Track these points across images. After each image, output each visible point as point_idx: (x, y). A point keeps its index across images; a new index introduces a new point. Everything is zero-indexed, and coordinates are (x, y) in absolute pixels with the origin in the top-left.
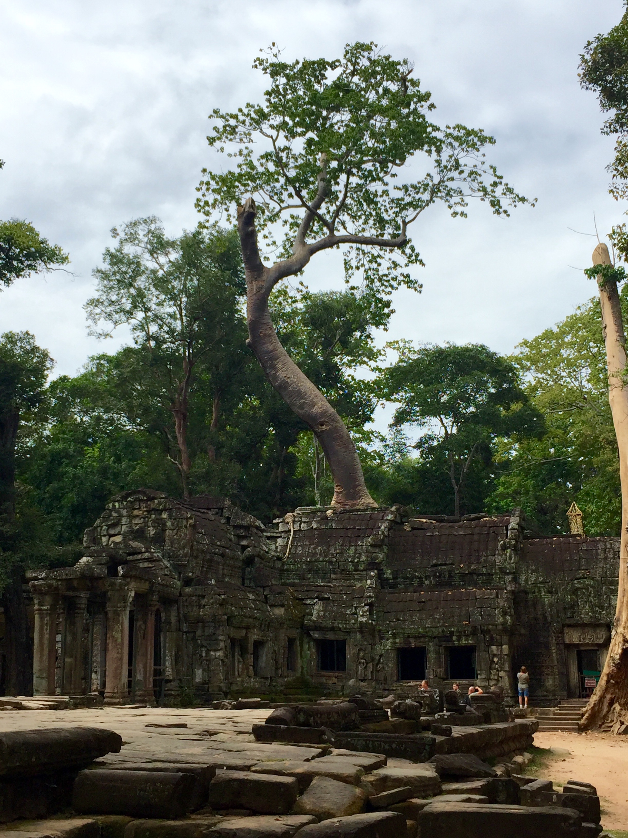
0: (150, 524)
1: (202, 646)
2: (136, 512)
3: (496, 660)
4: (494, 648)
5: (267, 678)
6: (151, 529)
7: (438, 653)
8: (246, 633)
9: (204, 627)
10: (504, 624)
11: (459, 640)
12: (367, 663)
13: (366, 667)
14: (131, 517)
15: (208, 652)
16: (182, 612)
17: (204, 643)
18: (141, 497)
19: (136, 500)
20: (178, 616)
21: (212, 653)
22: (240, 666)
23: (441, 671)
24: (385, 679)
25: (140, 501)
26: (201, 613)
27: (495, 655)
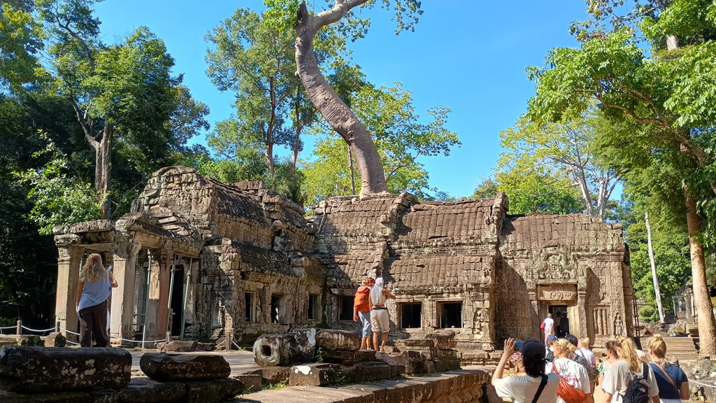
0: (180, 194)
1: (219, 296)
2: (170, 185)
3: (479, 313)
4: (477, 303)
5: (287, 325)
6: (181, 198)
7: (431, 307)
8: (264, 286)
9: (220, 280)
10: (486, 283)
11: (448, 296)
14: (167, 189)
15: (223, 300)
16: (203, 267)
17: (220, 293)
18: (174, 172)
19: (170, 175)
20: (199, 271)
21: (227, 301)
22: (258, 314)
23: (434, 322)
25: (173, 175)
26: (218, 268)
27: (478, 309)
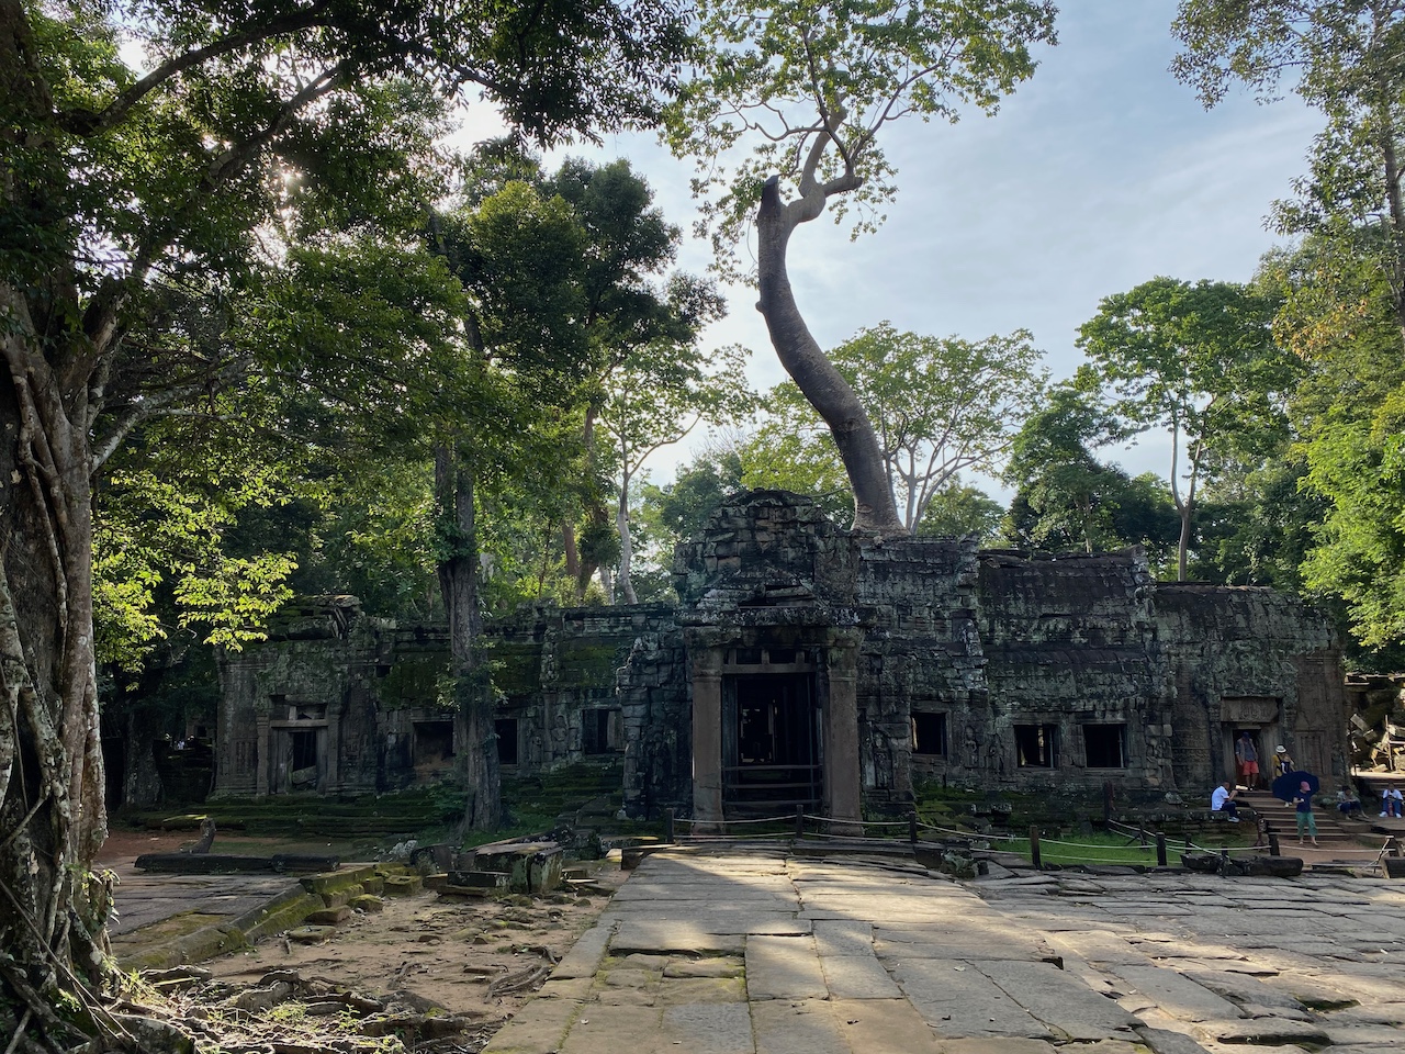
0: (785, 543)
1: (876, 730)
2: (761, 523)
3: (1154, 742)
4: (1152, 727)
6: (790, 550)
7: (1074, 733)
9: (879, 703)
10: (1169, 697)
11: (1104, 716)
12: (978, 745)
13: (977, 751)
14: (753, 530)
15: (885, 739)
17: (881, 727)
18: (774, 502)
19: (762, 506)
21: (894, 742)
23: (1082, 758)
24: (1002, 768)
25: (769, 505)
26: (875, 682)
27: (1154, 737)
